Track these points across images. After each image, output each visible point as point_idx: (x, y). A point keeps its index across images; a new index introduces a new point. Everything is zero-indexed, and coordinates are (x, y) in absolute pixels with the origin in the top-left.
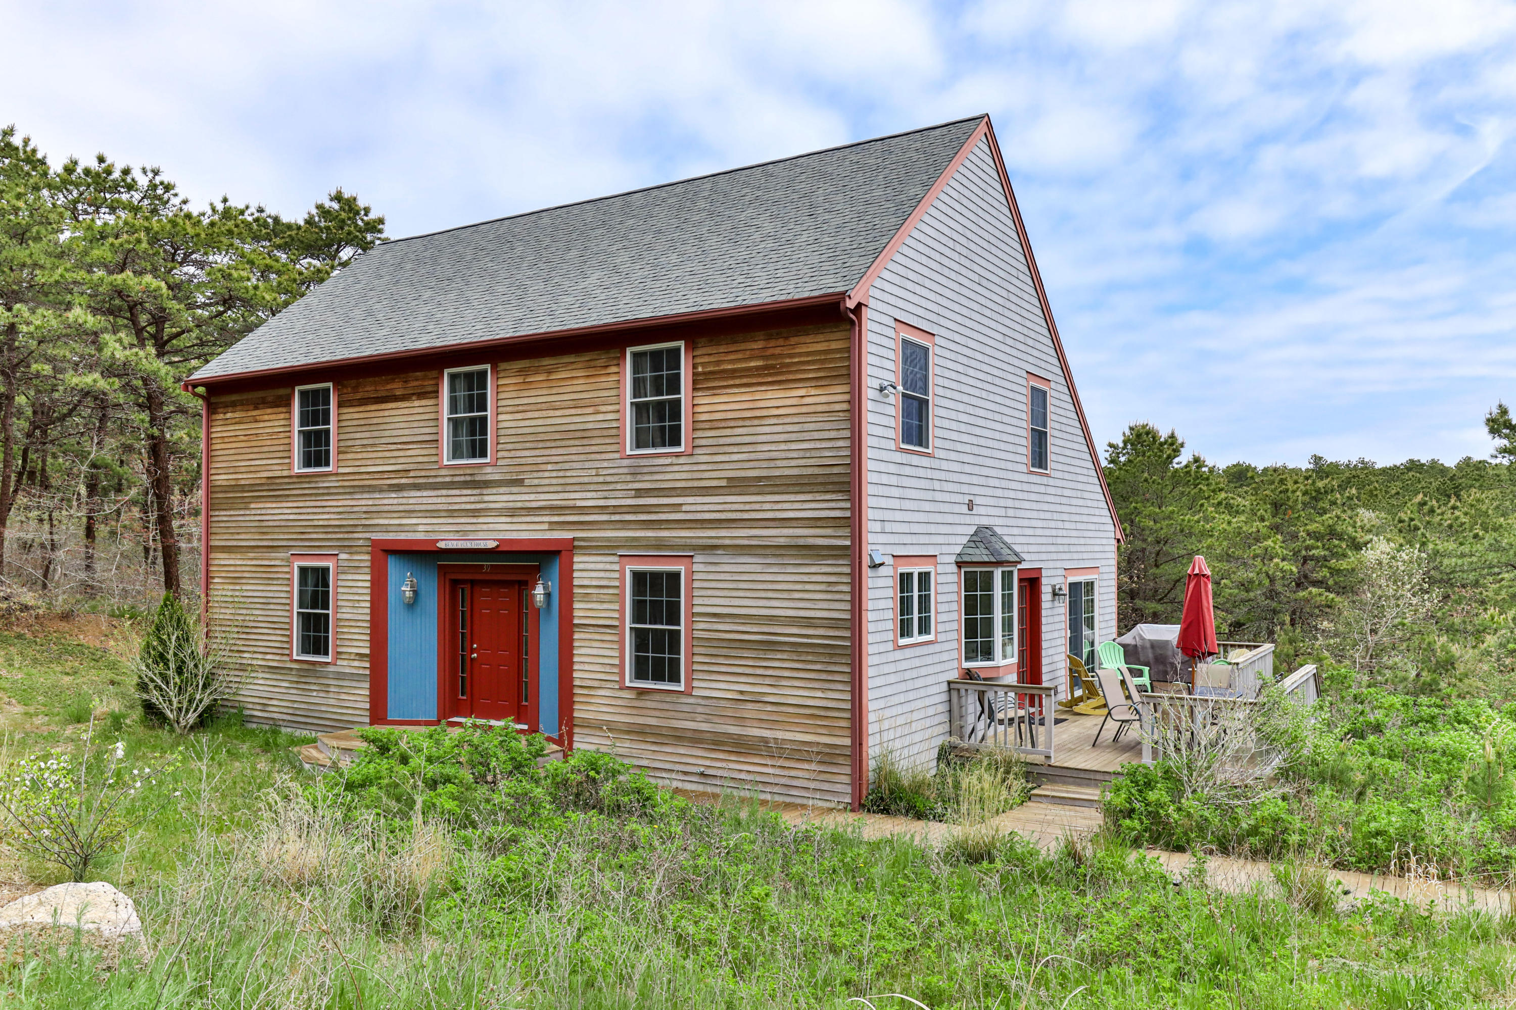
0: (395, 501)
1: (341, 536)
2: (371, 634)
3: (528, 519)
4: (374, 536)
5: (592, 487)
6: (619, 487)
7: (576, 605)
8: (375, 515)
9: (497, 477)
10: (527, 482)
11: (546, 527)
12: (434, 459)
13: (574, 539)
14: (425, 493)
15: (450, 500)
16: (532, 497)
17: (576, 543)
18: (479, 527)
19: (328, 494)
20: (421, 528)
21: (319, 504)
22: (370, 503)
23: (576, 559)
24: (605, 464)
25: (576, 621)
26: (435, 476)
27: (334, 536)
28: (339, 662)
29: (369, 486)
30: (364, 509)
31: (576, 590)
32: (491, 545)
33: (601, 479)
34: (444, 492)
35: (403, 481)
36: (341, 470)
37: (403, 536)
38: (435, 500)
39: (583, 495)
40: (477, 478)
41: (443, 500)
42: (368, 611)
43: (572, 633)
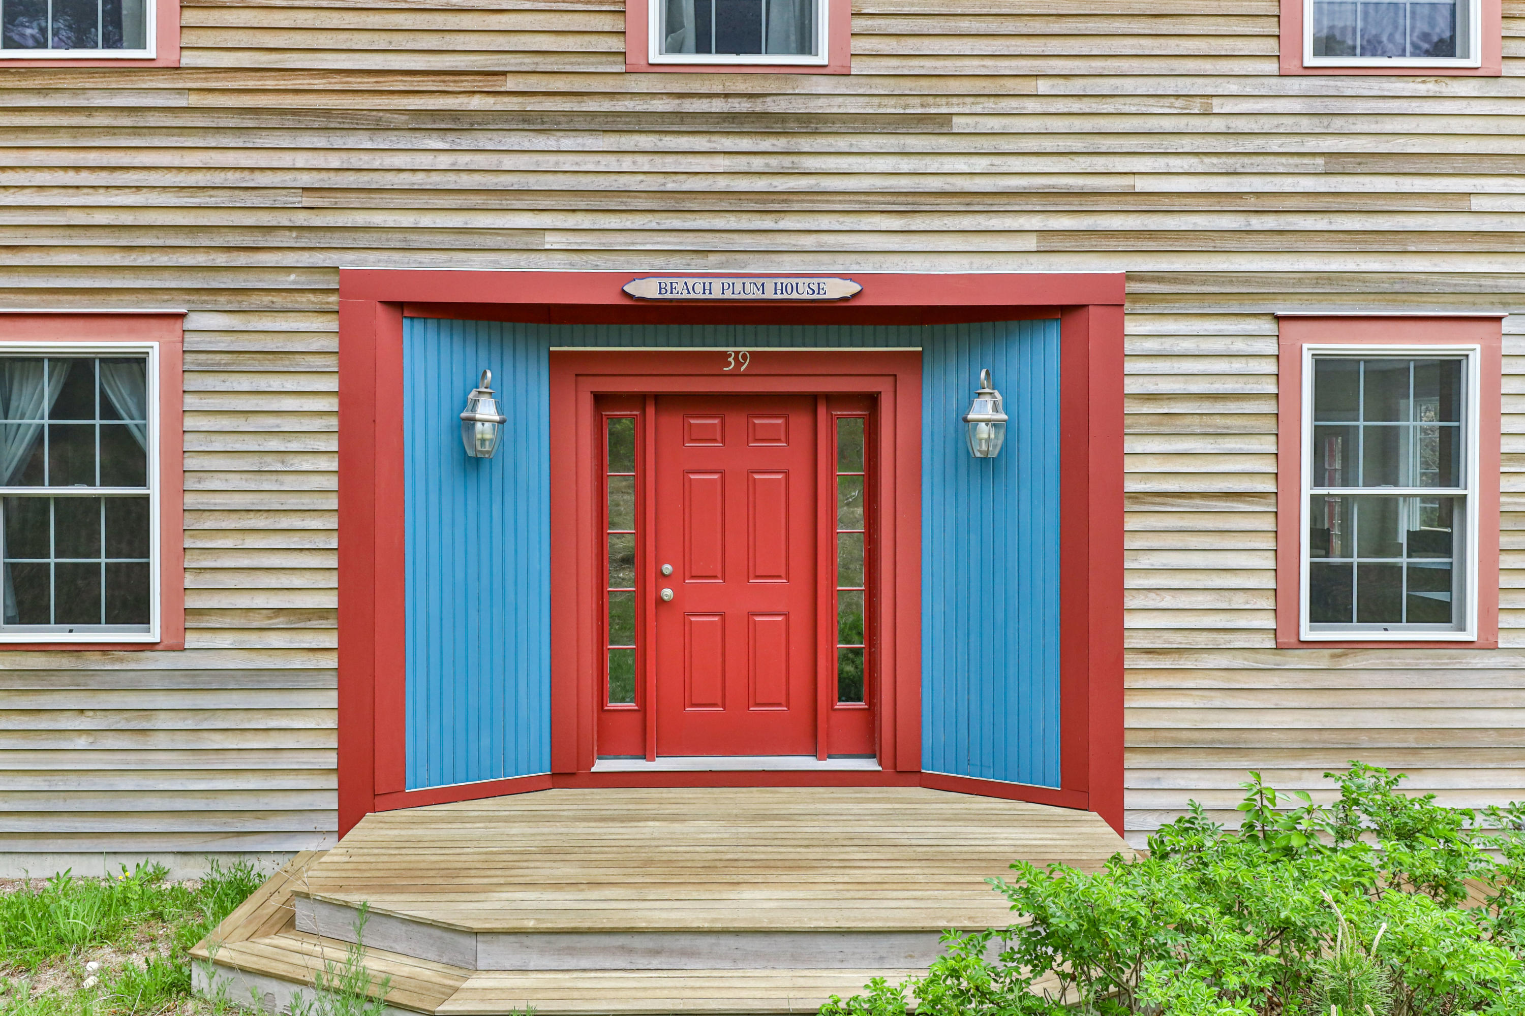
0: (444, 161)
1: (201, 259)
2: (342, 551)
3: (967, 223)
4: (348, 261)
5: (1187, 144)
6: (1274, 145)
7: (1131, 445)
8: (354, 200)
9: (853, 107)
10: (959, 123)
11: (1031, 243)
12: (615, 44)
13: (1130, 276)
14: (568, 142)
15: (670, 163)
16: (981, 164)
17: (1132, 287)
18: (783, 242)
19: (135, 130)
20: (551, 241)
21: (92, 158)
22: (334, 161)
23: (1131, 326)
24: (1233, 87)
25: (1131, 486)
26: (611, 95)
27: (163, 260)
28: (192, 640)
29: (327, 113)
30: (306, 180)
31: (1130, 407)
32: (837, 290)
33: (1217, 124)
34: (646, 142)
35: (476, 103)
36: (189, 59)
37: (476, 263)
38: (611, 163)
39: (1160, 164)
40: (773, 106)
41: (644, 163)
42: (332, 483)
43: (1120, 515)
